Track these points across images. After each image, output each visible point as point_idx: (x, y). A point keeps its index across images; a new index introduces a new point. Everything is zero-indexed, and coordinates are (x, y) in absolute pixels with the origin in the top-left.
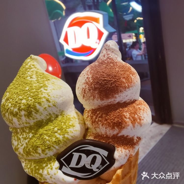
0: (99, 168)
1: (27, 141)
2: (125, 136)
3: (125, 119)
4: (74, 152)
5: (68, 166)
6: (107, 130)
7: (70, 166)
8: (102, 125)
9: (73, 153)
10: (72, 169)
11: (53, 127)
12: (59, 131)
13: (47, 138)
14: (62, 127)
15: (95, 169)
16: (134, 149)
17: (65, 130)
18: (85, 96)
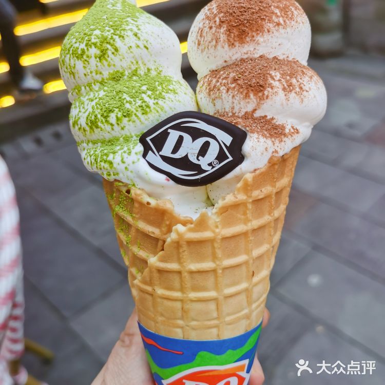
0: (212, 165)
1: (94, 103)
2: (268, 117)
3: (272, 82)
4: (170, 128)
5: (159, 153)
6: (236, 102)
7: (161, 153)
8: (227, 91)
9: (169, 131)
10: (165, 159)
11: (139, 85)
12: (149, 93)
13: (128, 99)
14: (155, 87)
15: (205, 166)
17: (160, 93)
18: (202, 42)
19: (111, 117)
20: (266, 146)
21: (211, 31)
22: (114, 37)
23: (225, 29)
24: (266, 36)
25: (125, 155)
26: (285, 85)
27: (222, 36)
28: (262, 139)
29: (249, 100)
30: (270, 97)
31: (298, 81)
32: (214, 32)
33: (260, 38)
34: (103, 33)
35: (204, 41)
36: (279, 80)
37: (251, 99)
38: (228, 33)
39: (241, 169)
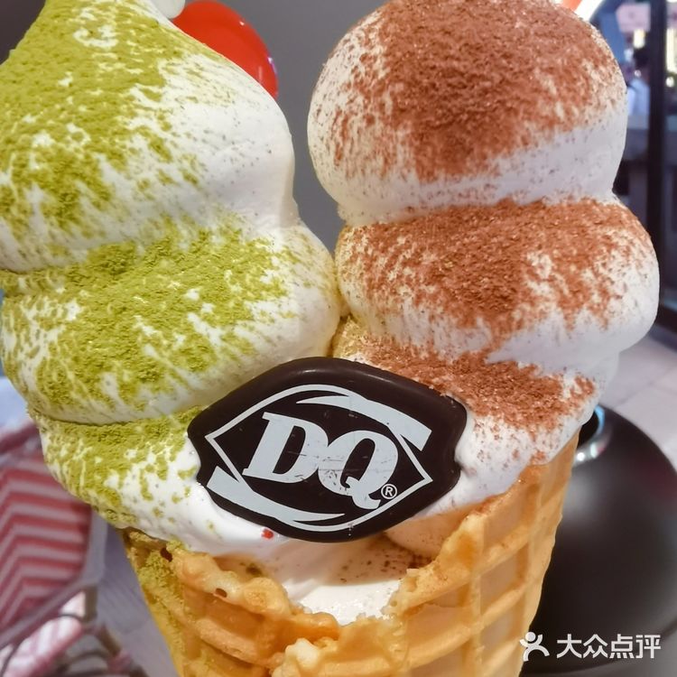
0: (381, 497)
1: (53, 335)
2: (521, 365)
3: (532, 285)
4: (271, 408)
5: (241, 472)
6: (439, 331)
7: (246, 472)
8: (418, 301)
9: (266, 416)
10: (258, 485)
11: (178, 284)
12: (208, 308)
13: (149, 331)
14: (223, 289)
15: (362, 500)
16: (557, 431)
17: (239, 305)
18: (346, 152)
19: (103, 382)
20: (515, 445)
21: (370, 129)
22: (95, 156)
23: (409, 131)
24: (519, 155)
25: (152, 478)
26: (566, 292)
27: (400, 149)
28: (506, 431)
29: (474, 331)
30: (527, 323)
31: (597, 274)
32: (378, 133)
33: (502, 162)
34: (61, 145)
35: (351, 151)
36: (551, 280)
37: (477, 328)
38: (417, 143)
39: (453, 502)
